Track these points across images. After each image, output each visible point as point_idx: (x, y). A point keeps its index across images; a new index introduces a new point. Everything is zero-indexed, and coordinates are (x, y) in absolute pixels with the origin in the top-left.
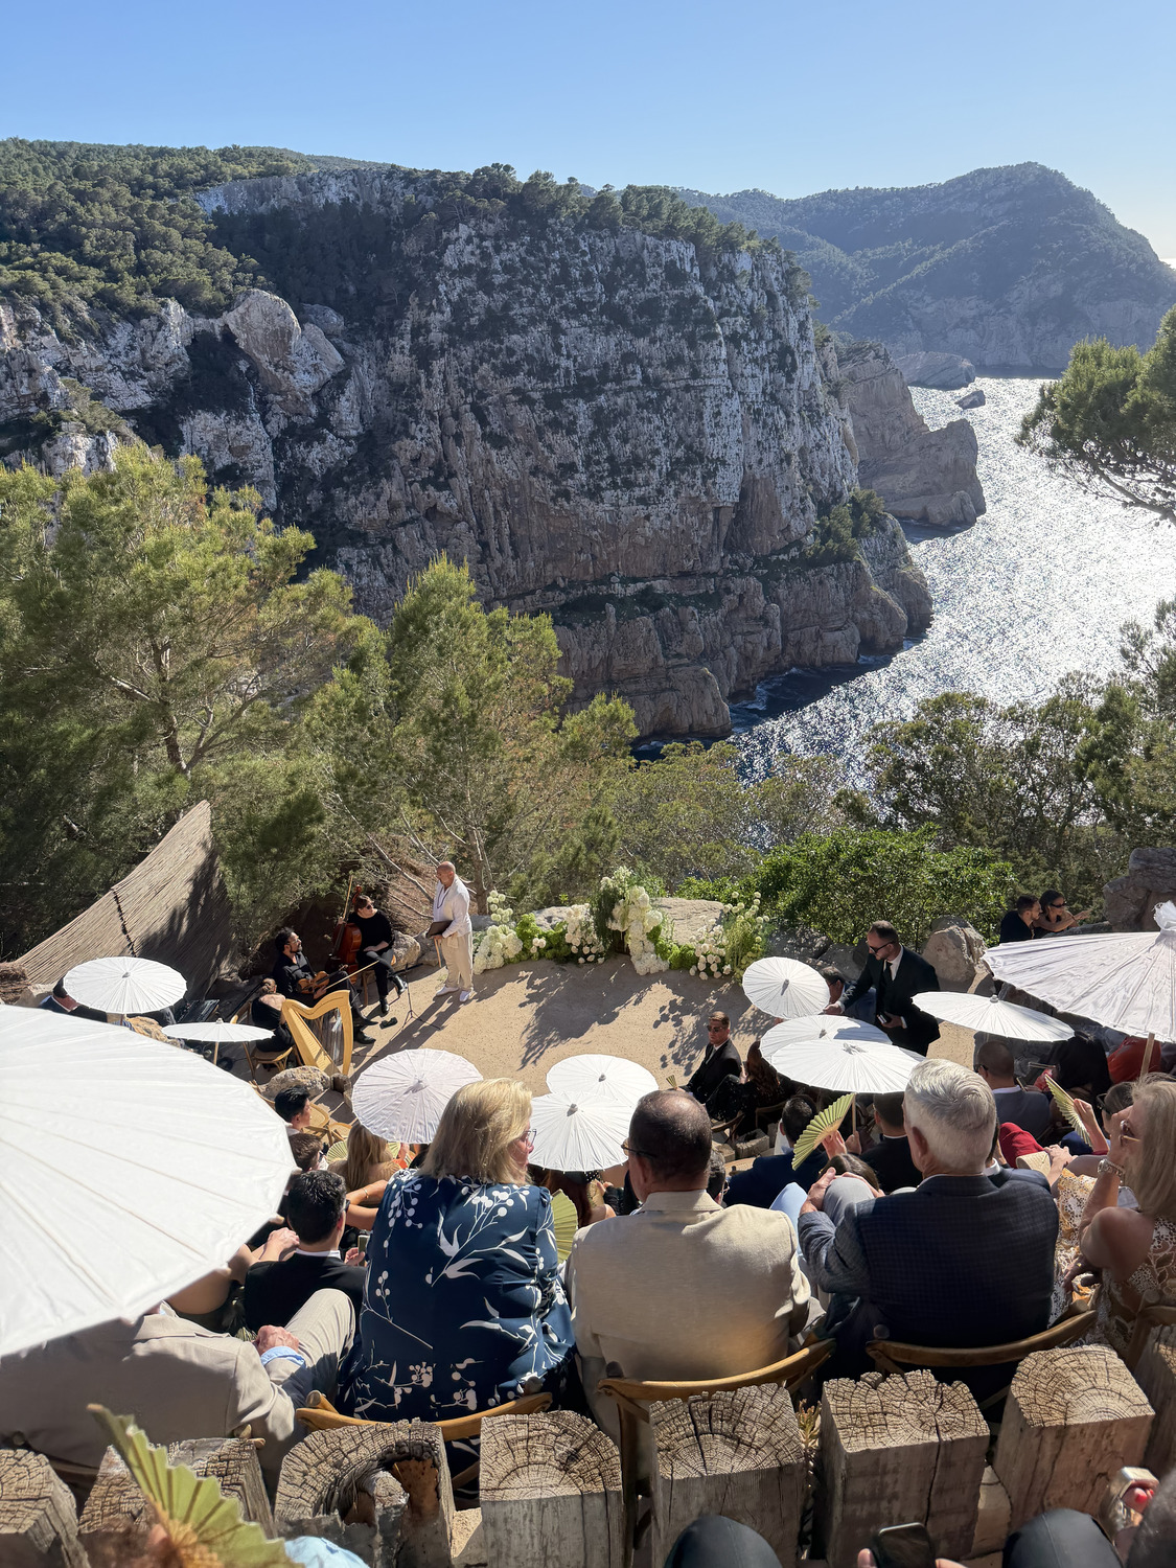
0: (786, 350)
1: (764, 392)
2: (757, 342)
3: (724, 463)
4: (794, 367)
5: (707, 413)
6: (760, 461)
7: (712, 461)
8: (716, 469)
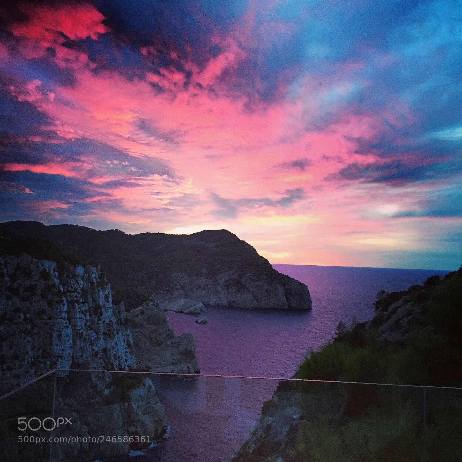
0: (98, 307)
1: (86, 325)
2: (83, 303)
3: (61, 357)
4: (101, 314)
5: (55, 334)
6: (82, 356)
7: (55, 357)
8: (57, 360)
